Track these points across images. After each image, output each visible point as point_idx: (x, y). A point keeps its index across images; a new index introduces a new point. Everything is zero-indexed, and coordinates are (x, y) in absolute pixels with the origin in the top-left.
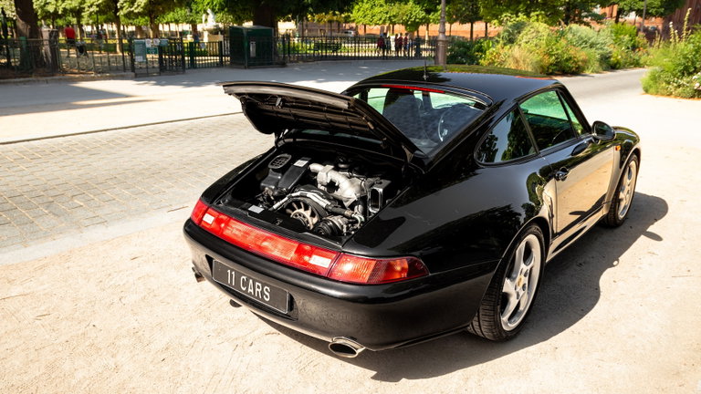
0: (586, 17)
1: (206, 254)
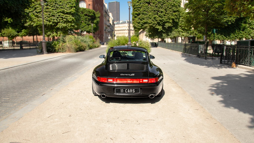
1: (114, 88)
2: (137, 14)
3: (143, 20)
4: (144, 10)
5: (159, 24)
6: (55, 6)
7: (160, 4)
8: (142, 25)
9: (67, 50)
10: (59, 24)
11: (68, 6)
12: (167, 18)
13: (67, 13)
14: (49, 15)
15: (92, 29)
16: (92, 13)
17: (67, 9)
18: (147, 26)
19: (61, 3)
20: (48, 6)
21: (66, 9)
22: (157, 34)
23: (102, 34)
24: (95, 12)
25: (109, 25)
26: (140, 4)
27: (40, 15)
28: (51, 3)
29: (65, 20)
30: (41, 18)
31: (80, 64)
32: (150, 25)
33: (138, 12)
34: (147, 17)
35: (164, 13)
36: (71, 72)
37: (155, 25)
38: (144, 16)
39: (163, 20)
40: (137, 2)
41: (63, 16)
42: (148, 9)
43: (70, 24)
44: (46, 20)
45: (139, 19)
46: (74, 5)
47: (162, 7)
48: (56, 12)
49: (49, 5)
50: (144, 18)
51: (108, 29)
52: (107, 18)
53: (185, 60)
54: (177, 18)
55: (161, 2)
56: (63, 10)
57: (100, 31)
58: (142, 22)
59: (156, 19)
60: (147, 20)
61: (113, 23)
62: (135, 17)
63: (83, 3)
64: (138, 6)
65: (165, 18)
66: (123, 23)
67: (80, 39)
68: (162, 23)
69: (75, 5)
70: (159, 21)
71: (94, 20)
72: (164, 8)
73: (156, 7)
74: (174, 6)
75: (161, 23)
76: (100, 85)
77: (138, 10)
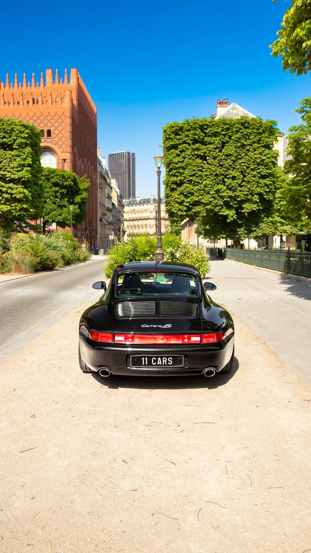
0: (26, 227)
1: (127, 355)
2: (175, 183)
3: (190, 198)
4: (192, 174)
5: (227, 205)
7: (229, 160)
8: (189, 209)
9: (14, 268)
11: (15, 164)
12: (247, 193)
13: (12, 181)
15: (70, 217)
16: (69, 180)
17: (12, 171)
18: (199, 210)
21: (9, 172)
22: (223, 229)
23: (95, 229)
24: (77, 177)
25: (111, 207)
26: (182, 159)
29: (6, 196)
31: (45, 301)
32: (207, 209)
33: (179, 178)
34: (200, 188)
35: (239, 181)
36: (27, 320)
37: (218, 208)
38: (193, 188)
39: (238, 196)
40: (175, 155)
41: (2, 186)
42: (203, 172)
43: (19, 206)
45: (181, 195)
46: (29, 161)
47: (234, 166)
50: (192, 191)
51: (109, 218)
52: (107, 190)
53: (289, 289)
54: (270, 192)
55: (232, 155)
56: (4, 173)
57: (90, 222)
58: (188, 202)
59: (220, 195)
60: (200, 197)
61: (120, 202)
62: (173, 190)
63: (49, 156)
64: (179, 165)
65: (241, 194)
66: (144, 202)
67: (44, 241)
68: (236, 202)
69: (31, 163)
70: (229, 200)
71: (76, 196)
72: (238, 169)
73: (220, 167)
74: (262, 165)
75: (232, 204)
76: (98, 349)
77: (179, 172)
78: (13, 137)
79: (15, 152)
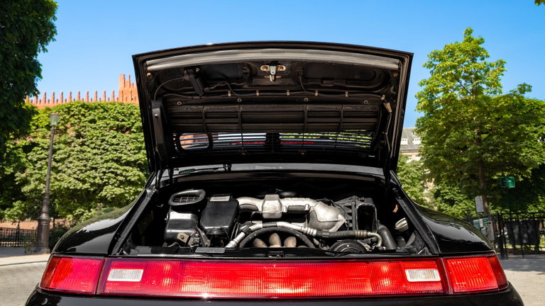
6: (100, 145)
10: (105, 188)
11: (133, 146)
13: (128, 163)
14: (83, 168)
17: (129, 153)
19: (114, 141)
20: (84, 146)
21: (125, 154)
27: (61, 166)
28: (92, 139)
29: (121, 178)
30: (64, 174)
41: (118, 169)
43: (133, 189)
44: (75, 178)
48: (103, 161)
49: (87, 144)
56: (120, 155)
78: (132, 121)
79: (133, 135)
